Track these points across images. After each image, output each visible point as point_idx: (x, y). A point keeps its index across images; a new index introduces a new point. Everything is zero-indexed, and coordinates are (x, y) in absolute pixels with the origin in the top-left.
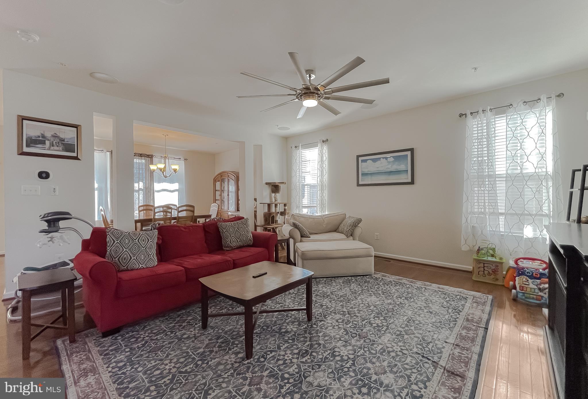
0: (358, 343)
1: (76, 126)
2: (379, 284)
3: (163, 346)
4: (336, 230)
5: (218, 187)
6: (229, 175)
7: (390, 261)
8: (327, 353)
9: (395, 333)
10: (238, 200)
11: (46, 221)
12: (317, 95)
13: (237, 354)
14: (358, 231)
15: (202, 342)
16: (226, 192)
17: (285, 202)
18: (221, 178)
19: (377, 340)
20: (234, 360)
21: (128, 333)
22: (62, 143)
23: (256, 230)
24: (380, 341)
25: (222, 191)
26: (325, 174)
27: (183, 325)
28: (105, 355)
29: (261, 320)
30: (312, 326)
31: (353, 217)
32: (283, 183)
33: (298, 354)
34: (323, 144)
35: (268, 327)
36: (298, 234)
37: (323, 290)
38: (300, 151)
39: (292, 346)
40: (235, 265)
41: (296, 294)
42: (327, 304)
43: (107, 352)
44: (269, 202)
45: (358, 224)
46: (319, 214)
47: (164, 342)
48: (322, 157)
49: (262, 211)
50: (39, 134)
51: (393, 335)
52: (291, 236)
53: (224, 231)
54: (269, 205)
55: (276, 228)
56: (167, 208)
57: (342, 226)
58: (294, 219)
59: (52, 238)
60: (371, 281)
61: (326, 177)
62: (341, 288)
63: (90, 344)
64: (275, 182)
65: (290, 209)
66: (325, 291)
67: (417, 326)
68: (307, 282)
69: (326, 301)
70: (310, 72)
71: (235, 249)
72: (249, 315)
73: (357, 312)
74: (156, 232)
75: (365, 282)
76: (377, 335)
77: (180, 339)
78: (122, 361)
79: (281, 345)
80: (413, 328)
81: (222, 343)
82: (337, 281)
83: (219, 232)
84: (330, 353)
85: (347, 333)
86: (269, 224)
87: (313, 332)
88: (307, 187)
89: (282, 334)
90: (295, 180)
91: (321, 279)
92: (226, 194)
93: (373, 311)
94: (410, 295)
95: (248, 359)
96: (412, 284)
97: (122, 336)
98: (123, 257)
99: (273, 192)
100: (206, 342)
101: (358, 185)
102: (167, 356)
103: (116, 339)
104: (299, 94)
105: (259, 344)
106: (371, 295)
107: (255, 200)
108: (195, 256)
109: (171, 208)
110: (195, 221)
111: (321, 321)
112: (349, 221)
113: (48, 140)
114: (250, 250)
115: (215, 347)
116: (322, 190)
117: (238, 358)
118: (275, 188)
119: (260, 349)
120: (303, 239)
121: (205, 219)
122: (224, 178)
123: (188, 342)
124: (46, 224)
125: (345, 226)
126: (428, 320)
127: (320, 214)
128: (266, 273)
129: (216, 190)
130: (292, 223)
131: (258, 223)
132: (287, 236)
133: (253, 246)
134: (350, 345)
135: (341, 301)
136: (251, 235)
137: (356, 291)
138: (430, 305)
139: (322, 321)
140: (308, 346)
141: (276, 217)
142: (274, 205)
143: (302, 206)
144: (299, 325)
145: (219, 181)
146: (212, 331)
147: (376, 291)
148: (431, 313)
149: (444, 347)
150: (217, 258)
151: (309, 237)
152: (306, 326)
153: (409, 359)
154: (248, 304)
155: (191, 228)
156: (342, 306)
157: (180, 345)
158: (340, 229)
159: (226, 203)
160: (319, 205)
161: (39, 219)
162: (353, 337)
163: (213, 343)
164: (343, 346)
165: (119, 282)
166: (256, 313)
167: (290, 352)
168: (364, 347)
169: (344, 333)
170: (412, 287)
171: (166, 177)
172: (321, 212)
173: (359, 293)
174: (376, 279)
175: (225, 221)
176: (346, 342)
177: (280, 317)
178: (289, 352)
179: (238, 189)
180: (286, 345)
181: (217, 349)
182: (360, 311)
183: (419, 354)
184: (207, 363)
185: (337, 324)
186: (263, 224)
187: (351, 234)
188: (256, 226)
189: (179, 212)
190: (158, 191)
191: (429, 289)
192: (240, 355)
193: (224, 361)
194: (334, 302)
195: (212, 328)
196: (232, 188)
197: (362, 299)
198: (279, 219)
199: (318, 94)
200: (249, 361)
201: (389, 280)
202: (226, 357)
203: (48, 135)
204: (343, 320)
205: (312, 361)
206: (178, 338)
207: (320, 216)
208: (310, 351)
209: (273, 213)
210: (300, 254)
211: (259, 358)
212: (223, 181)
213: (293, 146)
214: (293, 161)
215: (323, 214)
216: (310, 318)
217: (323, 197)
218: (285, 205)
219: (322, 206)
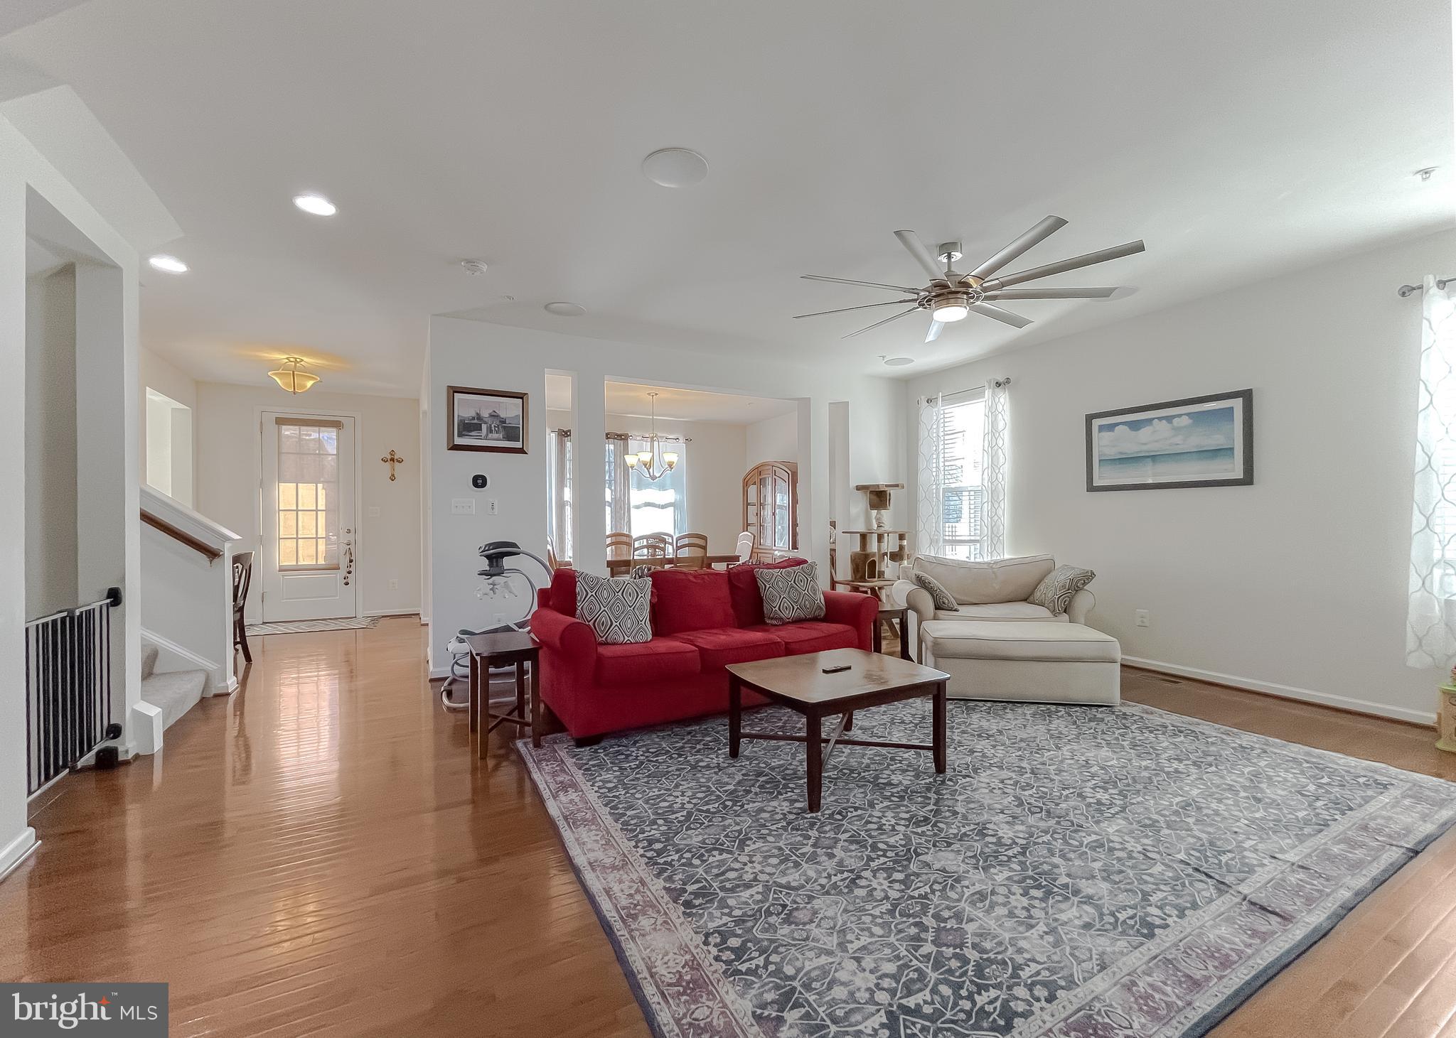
0: (1042, 824)
1: (521, 396)
2: (1127, 727)
3: (668, 772)
4: (1026, 597)
5: (752, 497)
6: (777, 469)
7: (1178, 682)
8: (968, 828)
9: (1139, 822)
10: (795, 525)
11: (487, 557)
12: (965, 297)
13: (793, 801)
14: (1083, 602)
15: (730, 776)
16: (770, 507)
17: (901, 530)
18: (757, 477)
19: (1088, 825)
20: (787, 809)
21: (611, 747)
22: (504, 427)
23: (833, 588)
24: (1096, 829)
25: (762, 505)
26: (1002, 460)
27: (698, 747)
28: (586, 770)
29: (838, 758)
30: (943, 782)
31: (1074, 568)
32: (897, 486)
33: (909, 820)
34: (997, 390)
35: (852, 771)
36: (927, 602)
37: (981, 724)
38: (938, 411)
39: (899, 806)
40: (789, 650)
41: (916, 725)
42: (986, 751)
43: (587, 766)
44: (862, 529)
45: (1085, 584)
46: (987, 559)
47: (669, 767)
48: (994, 424)
49: (848, 549)
50: (474, 414)
51: (1132, 824)
52: (912, 606)
53: (768, 586)
54: (864, 537)
55: (880, 588)
56: (657, 540)
57: (1042, 588)
58: (921, 567)
59: (494, 584)
60: (1106, 719)
61: (1006, 468)
62: (1025, 726)
63: (560, 753)
64: (878, 485)
65: (914, 545)
66: (986, 727)
67: (1205, 818)
69: (981, 745)
70: (947, 248)
71: (789, 622)
72: (814, 741)
73: (1053, 772)
74: (649, 581)
75: (1090, 720)
76: (1093, 817)
77: (694, 767)
78: (610, 782)
79: (875, 802)
80: (1191, 820)
81: (767, 782)
82: (1020, 711)
83: (758, 588)
84: (975, 829)
85: (1021, 804)
86: (862, 579)
87: (944, 792)
88: (967, 493)
89: (878, 786)
90: (922, 478)
91: (980, 704)
92: (770, 513)
93: (1093, 776)
94: (1210, 759)
95: (812, 811)
96: (1224, 737)
97: (605, 749)
98: (600, 621)
99: (873, 506)
100: (739, 777)
101: (1091, 488)
102: (677, 786)
103: (596, 751)
104: (925, 298)
105: (832, 794)
106: (1099, 746)
107: (833, 524)
108: (715, 631)
109: (664, 541)
110: (709, 566)
111: (965, 777)
112: (1060, 578)
113: (485, 423)
114: (819, 627)
115: (753, 786)
116: (994, 500)
117: (795, 808)
118: (878, 497)
119: (836, 801)
120: (941, 613)
121: (728, 565)
122: (765, 478)
123: (707, 773)
124: (487, 561)
125: (1050, 589)
126: (1242, 812)
127: (989, 559)
128: (849, 668)
129: (748, 504)
130: (914, 576)
131: (839, 577)
132: (903, 605)
133: (828, 618)
134: (1023, 823)
135: (1020, 749)
136: (822, 596)
137: (1062, 734)
138: (1264, 786)
139: (968, 776)
140: (931, 811)
141: (880, 563)
142: (875, 537)
143: (945, 541)
144: (917, 776)
145: (755, 483)
146: (748, 763)
147: (1117, 739)
148: (1259, 800)
149: (1263, 865)
150: (755, 636)
151: (956, 610)
152: (931, 780)
153: (1158, 868)
154: (815, 712)
155: (706, 577)
156: (1021, 758)
157: (694, 775)
158: (1037, 594)
159: (769, 532)
160: (983, 538)
161: (477, 552)
162: (1033, 813)
163: (750, 780)
164: (1007, 823)
165: (600, 658)
166: (827, 741)
167: (893, 815)
168: (1054, 832)
169: (1013, 803)
170: (1225, 743)
171: (653, 478)
172: (991, 553)
173: (1069, 738)
174: (1125, 716)
175: (769, 566)
176: (1014, 817)
177: (877, 758)
178: (889, 814)
179: (795, 501)
180: (886, 804)
181: (758, 790)
182: (1061, 771)
183: (1189, 864)
184: (742, 806)
185: (1001, 785)
186: (850, 578)
187: (1064, 607)
188: (833, 584)
189: (679, 548)
190: (638, 507)
191: (1275, 754)
192: (798, 805)
193: (770, 809)
194: (1002, 748)
195: (748, 758)
196: (783, 499)
197: (1072, 751)
198: (888, 567)
199: (967, 293)
200: (814, 815)
201: (1159, 721)
202: (775, 803)
203: (485, 414)
204: (1016, 783)
205: (935, 835)
206: (690, 765)
207: (988, 563)
208: (934, 820)
209: (874, 555)
210: (930, 644)
211: (833, 813)
212: (762, 482)
213: (922, 397)
214: (923, 433)
215: (996, 558)
216: (940, 766)
217: (996, 518)
218: (901, 537)
219: (994, 537)
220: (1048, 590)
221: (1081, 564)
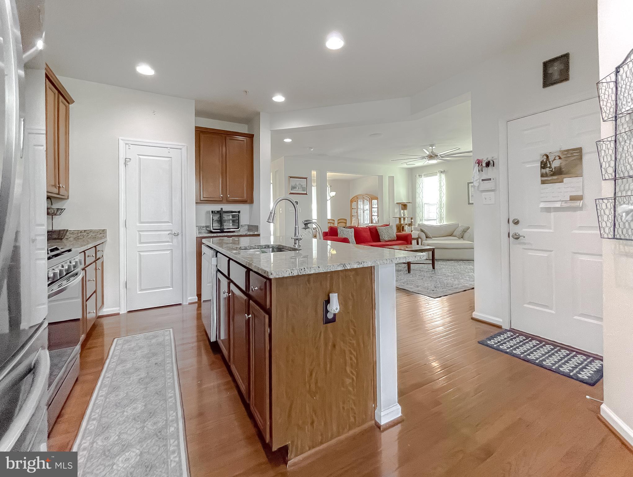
1: (306, 178)
4: (451, 235)
6: (364, 196)
11: (305, 224)
14: (467, 235)
16: (362, 209)
17: (412, 216)
19: (466, 274)
22: (302, 187)
24: (468, 274)
25: (358, 209)
26: (443, 195)
30: (435, 270)
31: (464, 226)
32: (410, 203)
33: (430, 274)
34: (441, 174)
36: (424, 236)
38: (422, 179)
44: (399, 216)
45: (467, 230)
49: (394, 224)
50: (295, 184)
52: (419, 237)
54: (400, 219)
57: (455, 232)
58: (420, 227)
61: (444, 199)
64: (403, 203)
65: (415, 221)
68: (432, 250)
74: (353, 229)
83: (378, 232)
86: (400, 232)
89: (421, 271)
90: (418, 200)
92: (362, 212)
95: (409, 273)
99: (402, 209)
101: (469, 204)
112: (460, 230)
113: (298, 186)
116: (441, 208)
118: (404, 206)
119: (413, 272)
120: (428, 238)
122: (360, 200)
125: (458, 232)
130: (418, 229)
133: (397, 240)
136: (395, 235)
141: (405, 227)
142: (403, 219)
143: (425, 220)
144: (429, 270)
145: (354, 202)
151: (432, 238)
152: (432, 270)
158: (454, 234)
159: (362, 218)
160: (438, 219)
161: (302, 223)
162: (455, 273)
175: (380, 226)
178: (425, 273)
187: (462, 237)
196: (367, 207)
198: (408, 228)
203: (297, 184)
207: (439, 225)
209: (403, 224)
212: (358, 201)
213: (417, 175)
214: (417, 186)
215: (441, 224)
216: (434, 268)
217: (441, 212)
218: (412, 219)
219: (441, 219)
220: (457, 233)
221: (466, 225)
